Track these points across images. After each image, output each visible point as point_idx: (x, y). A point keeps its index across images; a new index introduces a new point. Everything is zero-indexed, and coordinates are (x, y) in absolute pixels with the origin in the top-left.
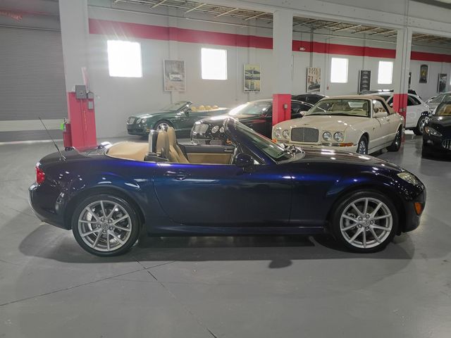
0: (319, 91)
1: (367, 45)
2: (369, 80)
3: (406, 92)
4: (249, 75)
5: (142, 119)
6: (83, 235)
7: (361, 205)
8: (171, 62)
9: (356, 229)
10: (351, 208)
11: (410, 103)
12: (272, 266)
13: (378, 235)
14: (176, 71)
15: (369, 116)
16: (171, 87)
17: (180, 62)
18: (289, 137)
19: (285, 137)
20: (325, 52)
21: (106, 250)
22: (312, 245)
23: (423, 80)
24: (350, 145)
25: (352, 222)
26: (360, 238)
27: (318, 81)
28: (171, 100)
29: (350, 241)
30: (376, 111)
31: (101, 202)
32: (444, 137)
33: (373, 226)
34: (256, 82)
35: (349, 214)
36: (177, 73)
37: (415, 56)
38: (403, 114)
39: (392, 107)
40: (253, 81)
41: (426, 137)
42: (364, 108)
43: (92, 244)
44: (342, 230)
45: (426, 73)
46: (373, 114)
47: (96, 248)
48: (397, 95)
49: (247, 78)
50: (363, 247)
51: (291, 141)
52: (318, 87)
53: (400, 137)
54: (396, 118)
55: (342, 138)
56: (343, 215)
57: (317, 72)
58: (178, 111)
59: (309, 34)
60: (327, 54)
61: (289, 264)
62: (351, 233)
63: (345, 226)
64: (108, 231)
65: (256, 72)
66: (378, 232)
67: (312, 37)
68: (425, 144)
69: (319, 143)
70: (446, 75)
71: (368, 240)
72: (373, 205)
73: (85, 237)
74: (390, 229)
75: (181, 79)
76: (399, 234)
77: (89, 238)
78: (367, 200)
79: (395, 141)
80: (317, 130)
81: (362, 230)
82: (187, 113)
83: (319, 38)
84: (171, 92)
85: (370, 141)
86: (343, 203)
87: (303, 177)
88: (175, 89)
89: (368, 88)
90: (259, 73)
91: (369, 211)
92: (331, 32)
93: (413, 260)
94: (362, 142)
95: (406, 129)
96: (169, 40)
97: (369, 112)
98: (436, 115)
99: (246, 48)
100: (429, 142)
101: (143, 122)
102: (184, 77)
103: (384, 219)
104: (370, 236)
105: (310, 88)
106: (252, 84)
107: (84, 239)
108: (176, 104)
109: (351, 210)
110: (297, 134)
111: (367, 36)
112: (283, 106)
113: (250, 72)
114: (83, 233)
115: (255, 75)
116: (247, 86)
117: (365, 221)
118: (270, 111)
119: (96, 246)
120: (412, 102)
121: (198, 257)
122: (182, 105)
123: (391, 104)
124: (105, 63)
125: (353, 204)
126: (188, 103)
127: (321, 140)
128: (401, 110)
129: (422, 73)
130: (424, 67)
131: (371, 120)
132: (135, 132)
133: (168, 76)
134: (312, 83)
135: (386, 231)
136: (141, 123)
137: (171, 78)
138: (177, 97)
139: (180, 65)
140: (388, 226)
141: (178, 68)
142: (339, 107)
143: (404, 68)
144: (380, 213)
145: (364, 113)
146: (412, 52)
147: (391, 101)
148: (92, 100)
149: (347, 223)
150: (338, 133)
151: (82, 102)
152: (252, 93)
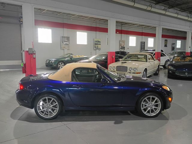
0: (125, 49)
1: (143, 32)
2: (144, 45)
3: (160, 51)
4: (96, 43)
5: (52, 61)
6: (38, 111)
7: (149, 98)
8: (64, 37)
9: (147, 108)
10: (145, 100)
11: (162, 56)
12: (115, 123)
13: (156, 110)
14: (66, 41)
15: (147, 61)
16: (64, 47)
17: (68, 37)
18: (115, 70)
19: (114, 69)
20: (127, 34)
21: (48, 117)
22: (130, 115)
23: (166, 46)
24: (140, 73)
25: (145, 106)
26: (148, 112)
27: (124, 46)
28: (64, 53)
29: (145, 113)
30: (149, 59)
31: (47, 97)
32: (176, 70)
33: (154, 107)
34: (99, 46)
35: (144, 102)
36: (67, 42)
37: (163, 36)
38: (159, 60)
39: (154, 57)
40: (98, 45)
41: (169, 70)
42: (144, 58)
43: (42, 115)
44: (142, 108)
45: (167, 43)
46: (148, 60)
47: (44, 117)
48: (156, 52)
49: (95, 44)
50: (150, 115)
51: (116, 71)
52: (124, 48)
53: (158, 70)
54: (157, 62)
55: (137, 70)
56: (142, 103)
57: (124, 42)
58: (67, 58)
59: (121, 27)
60: (128, 35)
61: (122, 122)
62: (145, 110)
63: (143, 107)
64: (49, 109)
65: (99, 42)
66: (156, 109)
67: (122, 28)
68: (169, 73)
69: (128, 72)
70: (175, 44)
71: (152, 112)
72: (153, 99)
73: (40, 112)
74: (160, 108)
75: (68, 44)
76: (163, 110)
77: (41, 112)
78: (151, 97)
79: (157, 71)
80: (127, 67)
81: (149, 108)
82: (71, 58)
83: (124, 28)
84: (64, 50)
85: (148, 72)
86: (142, 98)
87: (126, 88)
88: (66, 48)
89: (144, 49)
90: (100, 42)
91: (152, 101)
92: (129, 26)
93: (169, 120)
94: (145, 72)
95: (161, 66)
96: (63, 28)
97: (147, 60)
98: (172, 61)
99: (95, 32)
100: (170, 72)
101: (53, 62)
102: (69, 43)
103: (158, 104)
104: (152, 111)
105: (121, 49)
106: (98, 47)
107: (39, 113)
108: (66, 55)
109: (145, 101)
110: (119, 68)
111: (143, 28)
112: (112, 56)
113: (97, 41)
114: (39, 110)
115: (98, 43)
116: (95, 47)
117: (150, 105)
118: (106, 59)
119: (44, 116)
120: (163, 55)
121: (85, 120)
122: (69, 55)
123: (154, 56)
124: (37, 37)
125: (146, 98)
126: (71, 54)
127: (128, 71)
128: (158, 59)
129: (165, 43)
130: (166, 40)
131: (148, 63)
132: (49, 66)
133: (63, 43)
134: (122, 46)
135: (159, 109)
136: (52, 62)
137: (64, 44)
138: (66, 52)
139: (68, 38)
140: (159, 107)
141: (67, 40)
142: (135, 57)
143: (159, 42)
144: (156, 102)
145: (145, 60)
146: (162, 35)
147: (154, 55)
148: (35, 54)
149: (144, 106)
150: (135, 68)
151: (31, 55)
152: (97, 50)
